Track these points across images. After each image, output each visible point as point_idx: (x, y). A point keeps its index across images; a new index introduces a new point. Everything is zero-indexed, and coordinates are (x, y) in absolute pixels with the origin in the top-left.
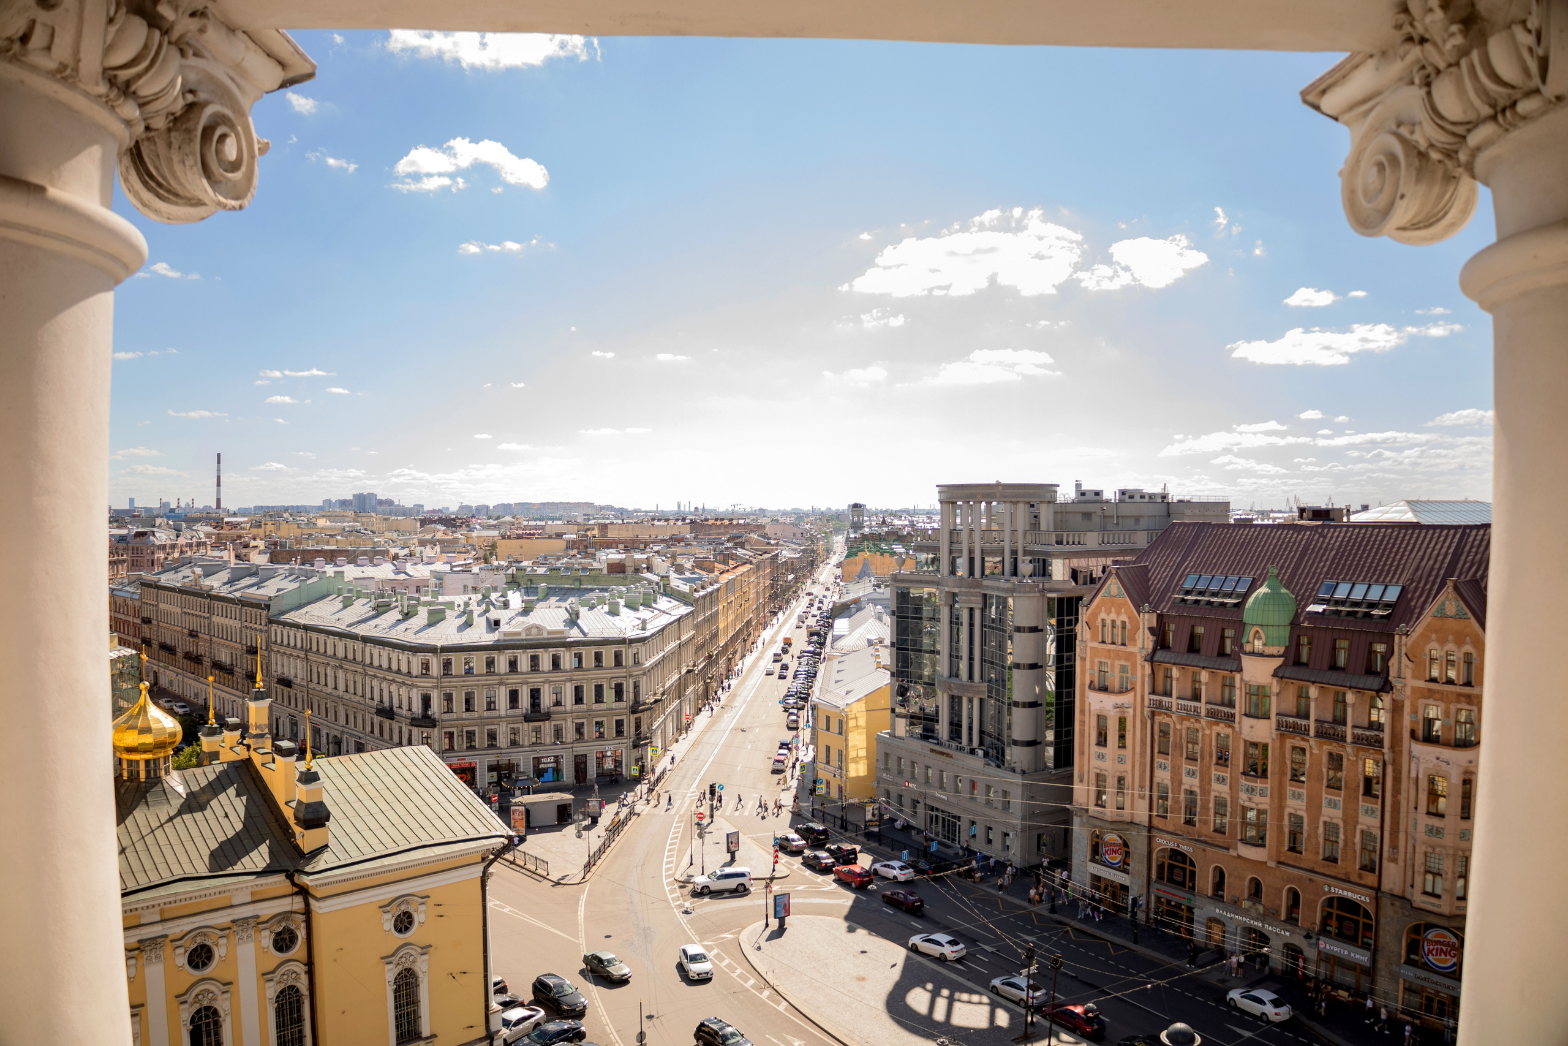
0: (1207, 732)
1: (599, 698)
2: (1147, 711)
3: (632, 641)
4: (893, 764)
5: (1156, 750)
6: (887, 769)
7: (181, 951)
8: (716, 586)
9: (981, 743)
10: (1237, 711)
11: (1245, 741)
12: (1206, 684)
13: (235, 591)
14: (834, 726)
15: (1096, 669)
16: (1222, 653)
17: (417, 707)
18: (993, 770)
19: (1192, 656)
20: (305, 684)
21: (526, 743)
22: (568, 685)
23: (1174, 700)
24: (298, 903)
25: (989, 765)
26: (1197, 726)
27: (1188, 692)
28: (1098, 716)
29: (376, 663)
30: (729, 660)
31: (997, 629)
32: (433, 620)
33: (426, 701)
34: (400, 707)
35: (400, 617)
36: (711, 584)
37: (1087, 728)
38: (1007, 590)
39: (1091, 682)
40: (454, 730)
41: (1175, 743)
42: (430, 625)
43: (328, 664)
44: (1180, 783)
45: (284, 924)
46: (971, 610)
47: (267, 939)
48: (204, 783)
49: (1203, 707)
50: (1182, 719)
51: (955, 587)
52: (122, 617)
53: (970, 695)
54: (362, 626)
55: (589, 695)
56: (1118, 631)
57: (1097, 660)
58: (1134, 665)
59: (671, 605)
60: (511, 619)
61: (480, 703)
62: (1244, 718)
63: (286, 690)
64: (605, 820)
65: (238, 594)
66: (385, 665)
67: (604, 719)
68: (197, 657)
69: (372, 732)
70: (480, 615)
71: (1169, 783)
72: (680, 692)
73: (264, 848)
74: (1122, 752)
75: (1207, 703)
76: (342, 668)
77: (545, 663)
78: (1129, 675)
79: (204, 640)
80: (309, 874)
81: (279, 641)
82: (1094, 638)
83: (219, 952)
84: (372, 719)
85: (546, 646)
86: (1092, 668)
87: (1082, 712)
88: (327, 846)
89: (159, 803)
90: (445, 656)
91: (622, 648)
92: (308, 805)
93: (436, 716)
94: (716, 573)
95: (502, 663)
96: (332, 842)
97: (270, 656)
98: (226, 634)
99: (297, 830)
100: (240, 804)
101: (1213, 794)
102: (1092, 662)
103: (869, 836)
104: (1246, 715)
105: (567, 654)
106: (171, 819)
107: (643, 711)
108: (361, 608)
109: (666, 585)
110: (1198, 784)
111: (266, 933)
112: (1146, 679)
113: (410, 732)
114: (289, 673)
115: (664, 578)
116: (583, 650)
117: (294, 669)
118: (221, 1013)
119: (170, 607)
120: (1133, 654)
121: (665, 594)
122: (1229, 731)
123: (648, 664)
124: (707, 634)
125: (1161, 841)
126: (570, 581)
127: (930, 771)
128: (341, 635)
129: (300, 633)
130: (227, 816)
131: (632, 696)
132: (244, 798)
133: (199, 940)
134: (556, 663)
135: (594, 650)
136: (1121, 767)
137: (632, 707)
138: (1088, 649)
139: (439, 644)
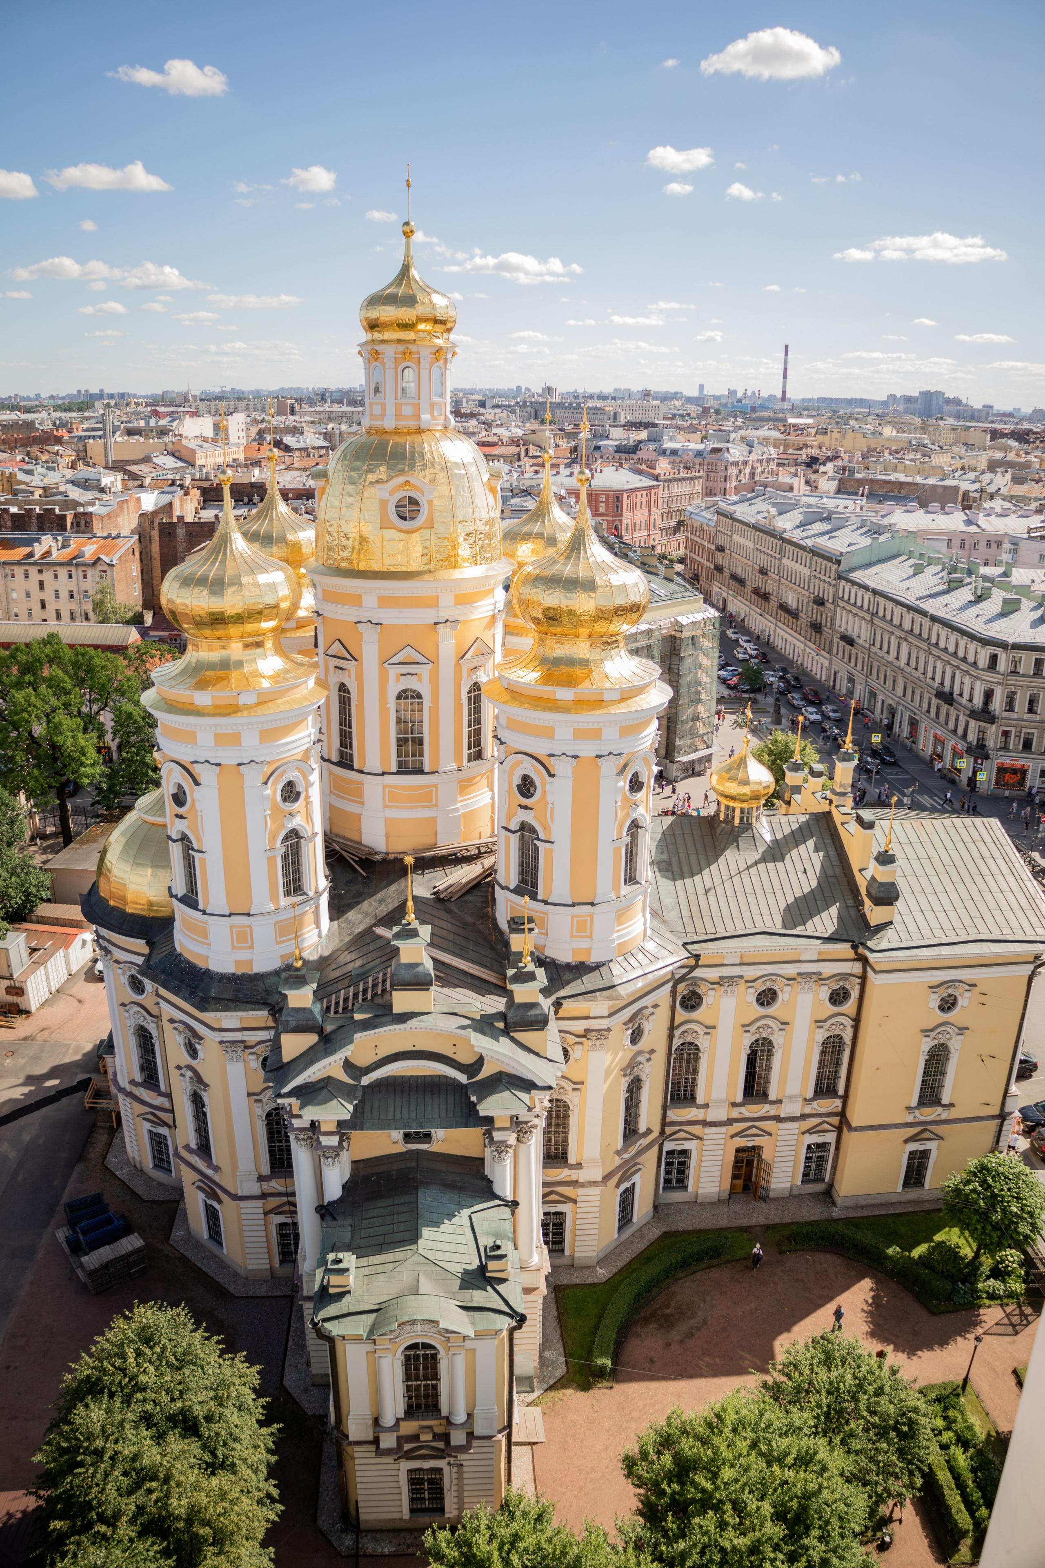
7: (752, 990)
13: (807, 537)
17: (978, 701)
20: (867, 646)
24: (856, 968)
29: (942, 645)
32: (1007, 610)
33: (988, 695)
34: (961, 695)
35: (972, 598)
40: (1013, 729)
42: (1003, 615)
43: (893, 633)
45: (841, 983)
47: (824, 993)
48: (787, 831)
52: (698, 540)
54: (931, 601)
63: (848, 647)
65: (809, 543)
66: (951, 649)
68: (765, 595)
69: (928, 711)
73: (834, 910)
76: (906, 640)
79: (773, 579)
80: (872, 951)
81: (846, 598)
83: (782, 997)
84: (930, 699)
88: (891, 923)
89: (747, 849)
90: (1014, 653)
92: (882, 884)
93: (997, 713)
96: (897, 919)
97: (835, 611)
98: (795, 581)
99: (868, 902)
100: (818, 859)
106: (756, 863)
108: (931, 579)
111: (825, 988)
113: (967, 725)
114: (853, 632)
117: (860, 630)
118: (775, 1044)
119: (743, 540)
128: (909, 608)
129: (868, 596)
130: (805, 872)
132: (821, 854)
133: (768, 985)
139: (1011, 640)
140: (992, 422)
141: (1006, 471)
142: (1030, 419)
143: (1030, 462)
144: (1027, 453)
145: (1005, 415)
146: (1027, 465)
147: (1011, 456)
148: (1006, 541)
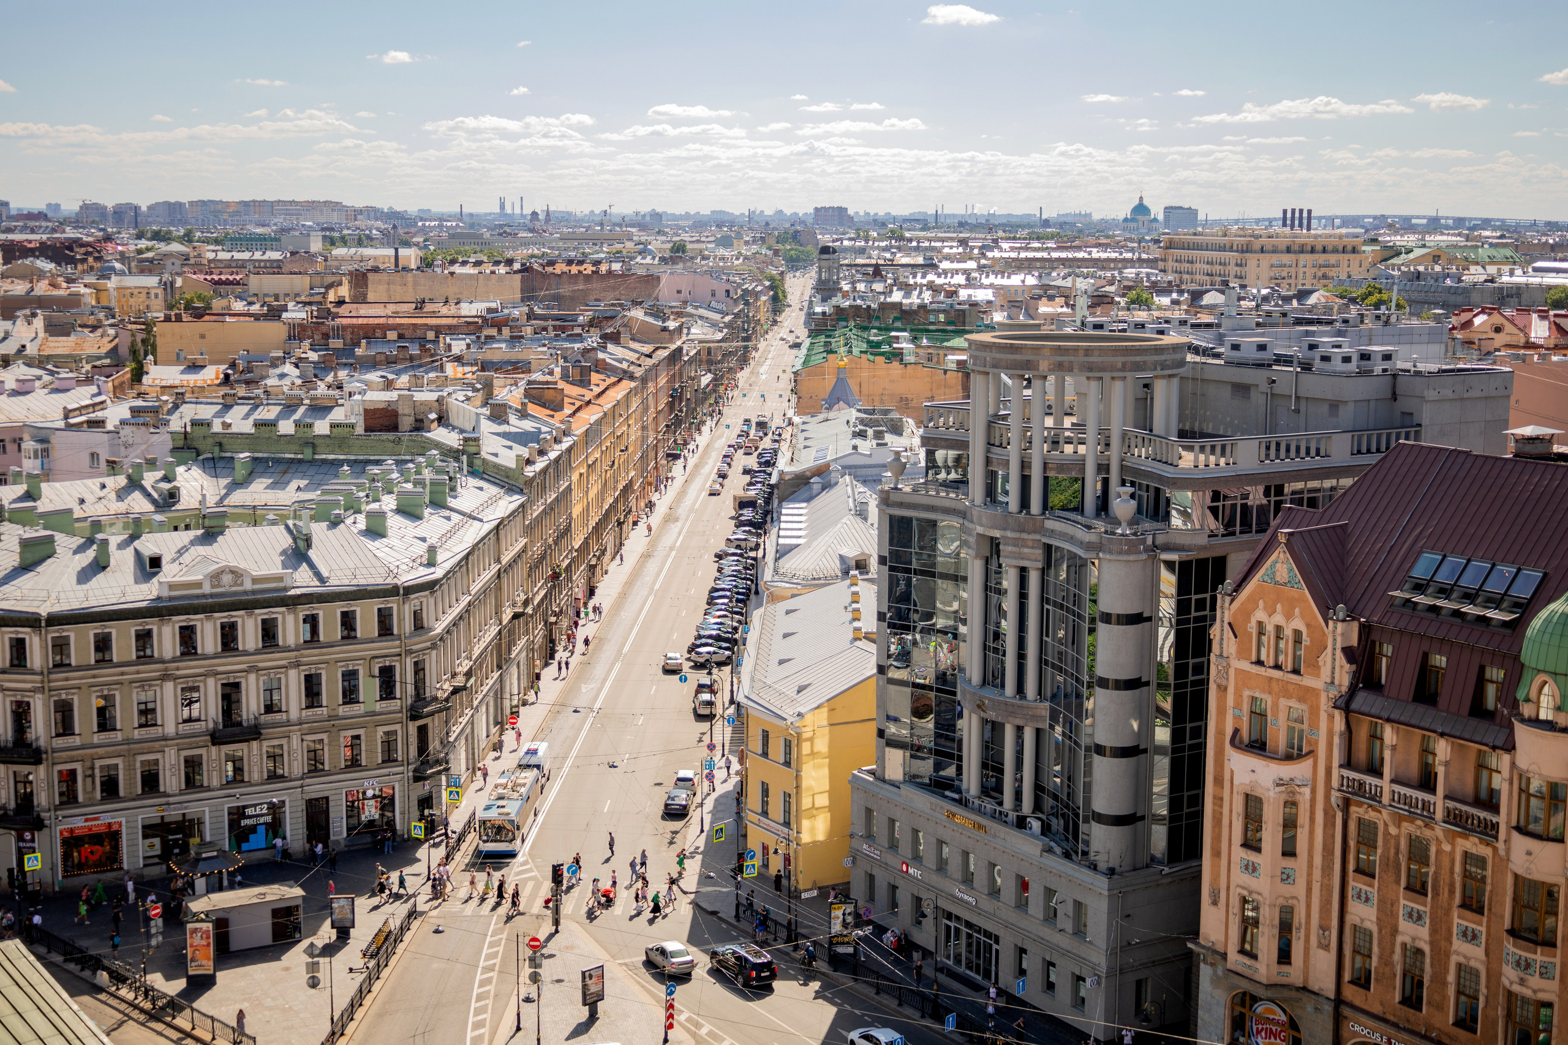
0: (1447, 847)
1: (350, 695)
2: (1335, 797)
3: (409, 590)
4: (880, 828)
5: (1351, 866)
6: (869, 837)
8: (567, 443)
9: (1038, 807)
10: (1502, 819)
11: (1516, 876)
12: (1447, 764)
14: (777, 750)
15: (1246, 708)
16: (1478, 710)
17: (4, 727)
18: (1056, 863)
19: (1421, 708)
21: (215, 783)
22: (293, 673)
23: (1385, 784)
25: (1050, 850)
26: (1428, 833)
27: (1413, 771)
28: (1247, 796)
30: (592, 568)
31: (1068, 610)
32: (30, 558)
33: (21, 716)
36: (557, 441)
37: (1226, 810)
38: (1089, 546)
39: (1236, 731)
40: (78, 766)
41: (1385, 859)
42: (25, 568)
44: (1395, 931)
46: (1023, 572)
49: (1439, 803)
50: (1399, 820)
51: (993, 527)
53: (1020, 723)
55: (331, 688)
56: (1286, 645)
57: (1247, 693)
58: (1314, 711)
59: (483, 496)
60: (181, 552)
61: (125, 716)
62: (1515, 835)
64: (362, 934)
67: (361, 732)
70: (121, 546)
71: (1374, 929)
72: (499, 656)
74: (1289, 862)
75: (1446, 797)
77: (249, 634)
78: (1305, 727)
82: (1242, 654)
85: (249, 605)
86: (1238, 706)
87: (1219, 781)
90: (54, 632)
91: (393, 603)
93: (42, 743)
94: (568, 410)
95: (166, 639)
101: (1454, 959)
102: (1238, 695)
103: (837, 962)
104: (1518, 829)
105: (290, 619)
107: (432, 714)
109: (473, 456)
110: (1427, 937)
112: (1336, 740)
115: (472, 441)
116: (321, 611)
120: (1314, 692)
121: (473, 473)
122: (1485, 851)
123: (439, 628)
124: (550, 534)
125: (1357, 1028)
126: (295, 448)
127: (946, 850)
131: (410, 689)
134: (269, 632)
135: (339, 607)
136: (1285, 890)
137: (412, 708)
138: (1232, 672)
139: (44, 611)
140: (9, 230)
141: (34, 315)
142: (76, 222)
143: (78, 295)
144: (69, 281)
145: (30, 216)
146: (74, 301)
147: (42, 288)
148: (26, 437)
